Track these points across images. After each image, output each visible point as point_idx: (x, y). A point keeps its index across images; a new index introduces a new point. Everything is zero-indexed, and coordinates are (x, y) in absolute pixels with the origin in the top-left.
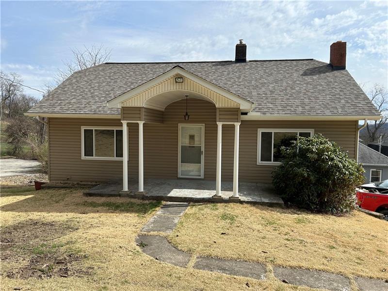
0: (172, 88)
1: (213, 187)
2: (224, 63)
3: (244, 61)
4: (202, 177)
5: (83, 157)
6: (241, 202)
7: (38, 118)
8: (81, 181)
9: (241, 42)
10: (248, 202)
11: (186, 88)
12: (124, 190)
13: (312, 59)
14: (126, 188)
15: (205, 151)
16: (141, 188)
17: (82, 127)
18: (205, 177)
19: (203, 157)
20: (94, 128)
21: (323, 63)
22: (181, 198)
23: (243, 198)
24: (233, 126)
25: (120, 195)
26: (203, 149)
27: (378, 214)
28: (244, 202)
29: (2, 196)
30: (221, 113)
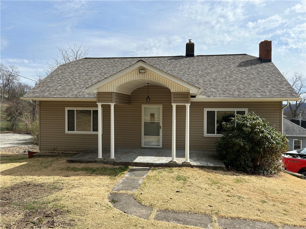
0: (137, 78)
1: (170, 155)
2: (177, 58)
3: (192, 55)
4: (161, 146)
5: (67, 131)
6: (192, 166)
7: (31, 101)
8: (65, 151)
9: (190, 42)
10: (197, 167)
11: (148, 77)
12: (99, 158)
13: (246, 54)
14: (100, 156)
15: (163, 126)
16: (113, 156)
17: (66, 108)
18: (163, 147)
19: (161, 131)
20: (75, 109)
21: (254, 57)
22: (144, 163)
23: (193, 163)
24: (185, 107)
26: (161, 125)
27: (300, 175)
28: (194, 166)
29: (2, 163)
30: (175, 96)
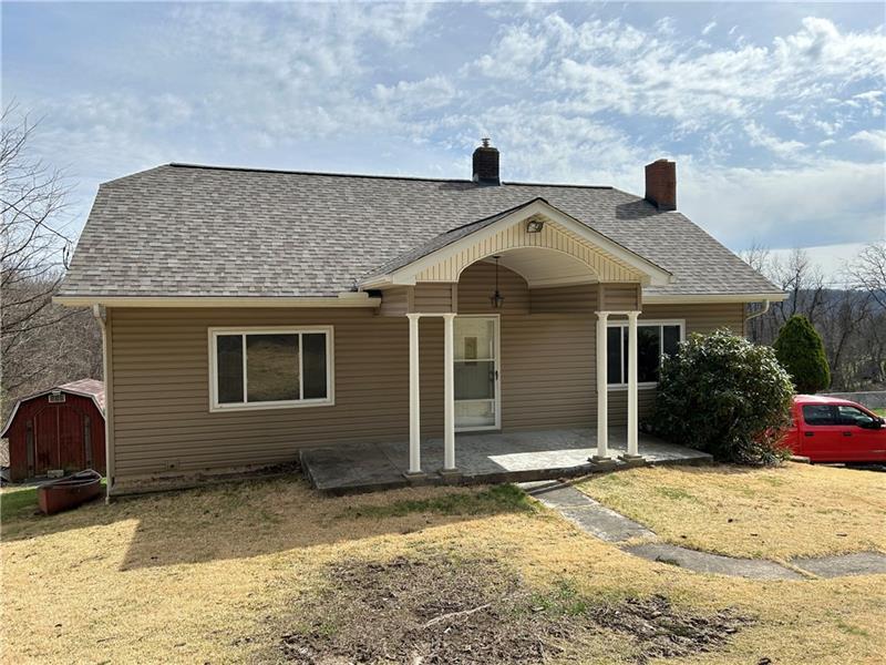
0: (516, 244)
4: (498, 426)
5: (215, 405)
7: (96, 309)
9: (486, 144)
12: (411, 470)
13: (611, 188)
14: (415, 465)
15: (502, 370)
16: (451, 463)
17: (210, 329)
18: (502, 427)
19: (498, 383)
20: (244, 332)
21: (634, 197)
22: (538, 471)
23: (648, 458)
25: (409, 483)
26: (497, 368)
28: (652, 463)
30: (609, 293)
